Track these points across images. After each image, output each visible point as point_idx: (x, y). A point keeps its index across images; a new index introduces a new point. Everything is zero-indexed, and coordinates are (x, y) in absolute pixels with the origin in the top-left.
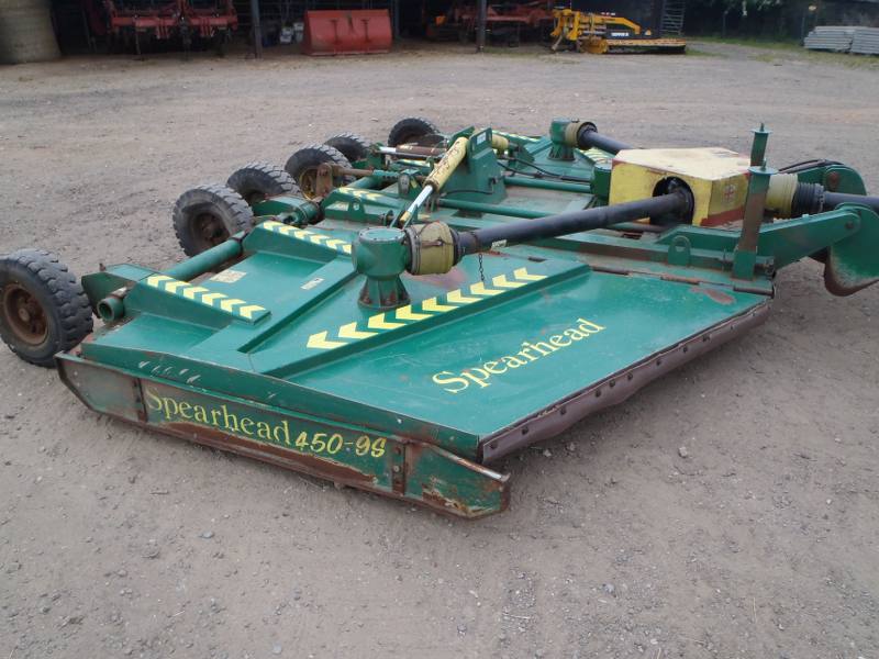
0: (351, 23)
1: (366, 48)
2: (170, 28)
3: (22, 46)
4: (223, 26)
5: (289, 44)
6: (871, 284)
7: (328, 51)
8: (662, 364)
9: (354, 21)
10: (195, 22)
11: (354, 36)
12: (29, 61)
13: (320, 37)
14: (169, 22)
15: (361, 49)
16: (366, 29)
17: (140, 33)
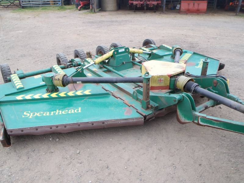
0: (194, 4)
1: (198, 12)
2: (141, 4)
3: (108, 7)
4: (155, 4)
5: (178, 9)
6: (188, 123)
7: (186, 12)
8: (93, 125)
9: (195, 4)
10: (148, 3)
11: (194, 9)
12: (109, 11)
13: (183, 8)
14: (142, 3)
15: (195, 12)
16: (198, 6)
17: (135, 5)
